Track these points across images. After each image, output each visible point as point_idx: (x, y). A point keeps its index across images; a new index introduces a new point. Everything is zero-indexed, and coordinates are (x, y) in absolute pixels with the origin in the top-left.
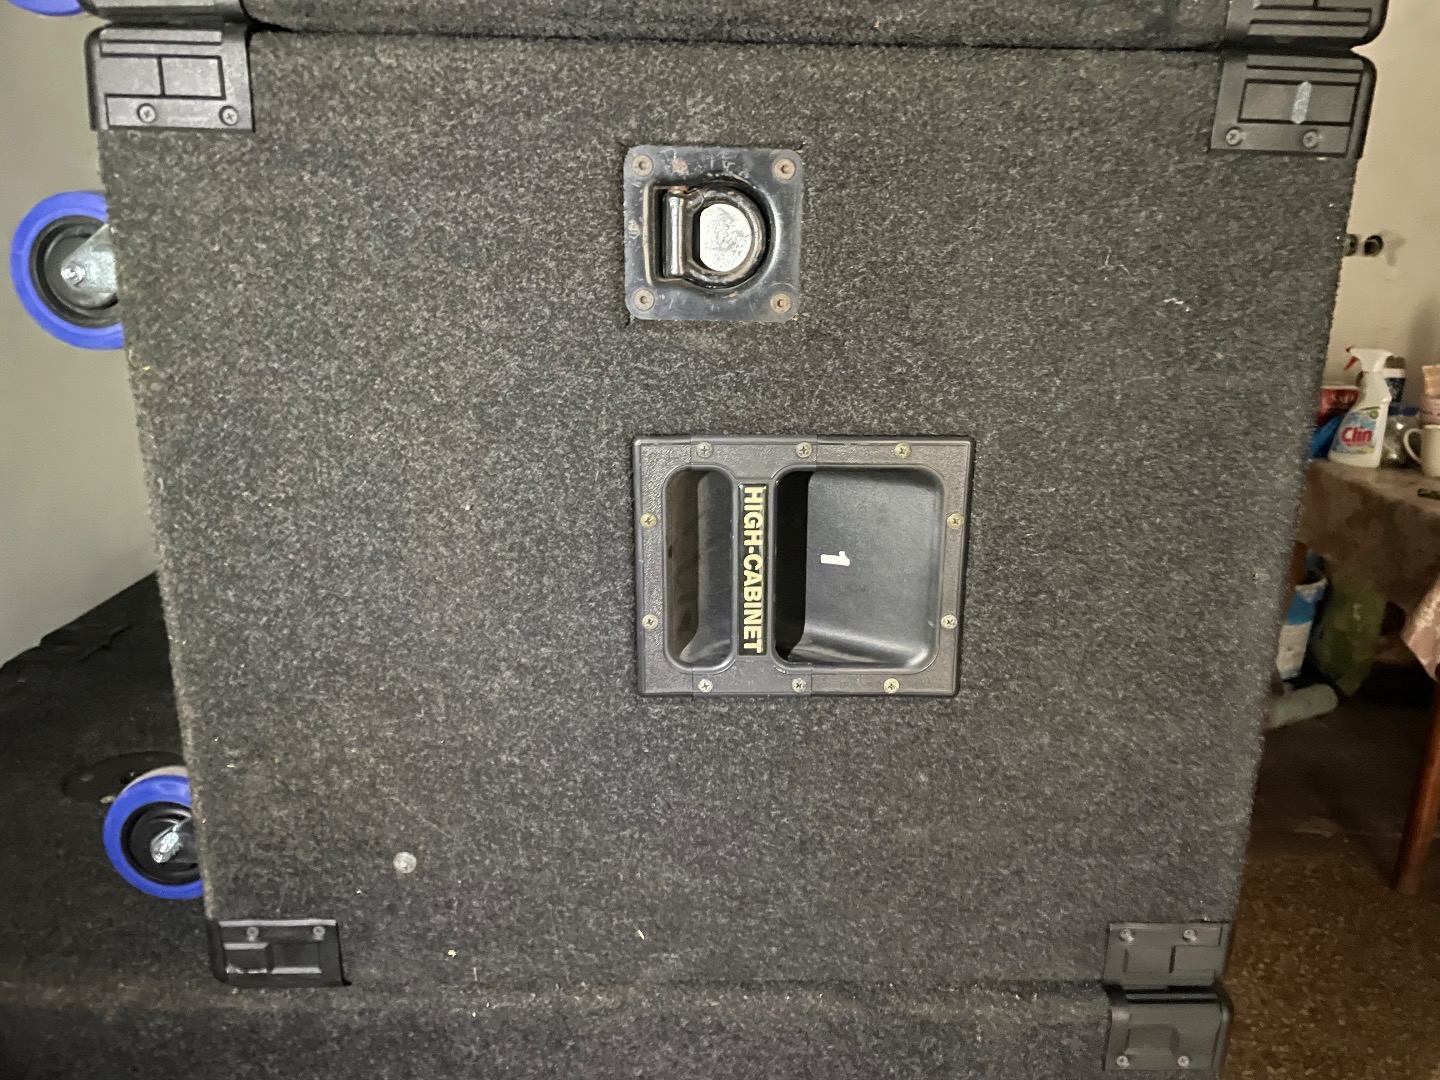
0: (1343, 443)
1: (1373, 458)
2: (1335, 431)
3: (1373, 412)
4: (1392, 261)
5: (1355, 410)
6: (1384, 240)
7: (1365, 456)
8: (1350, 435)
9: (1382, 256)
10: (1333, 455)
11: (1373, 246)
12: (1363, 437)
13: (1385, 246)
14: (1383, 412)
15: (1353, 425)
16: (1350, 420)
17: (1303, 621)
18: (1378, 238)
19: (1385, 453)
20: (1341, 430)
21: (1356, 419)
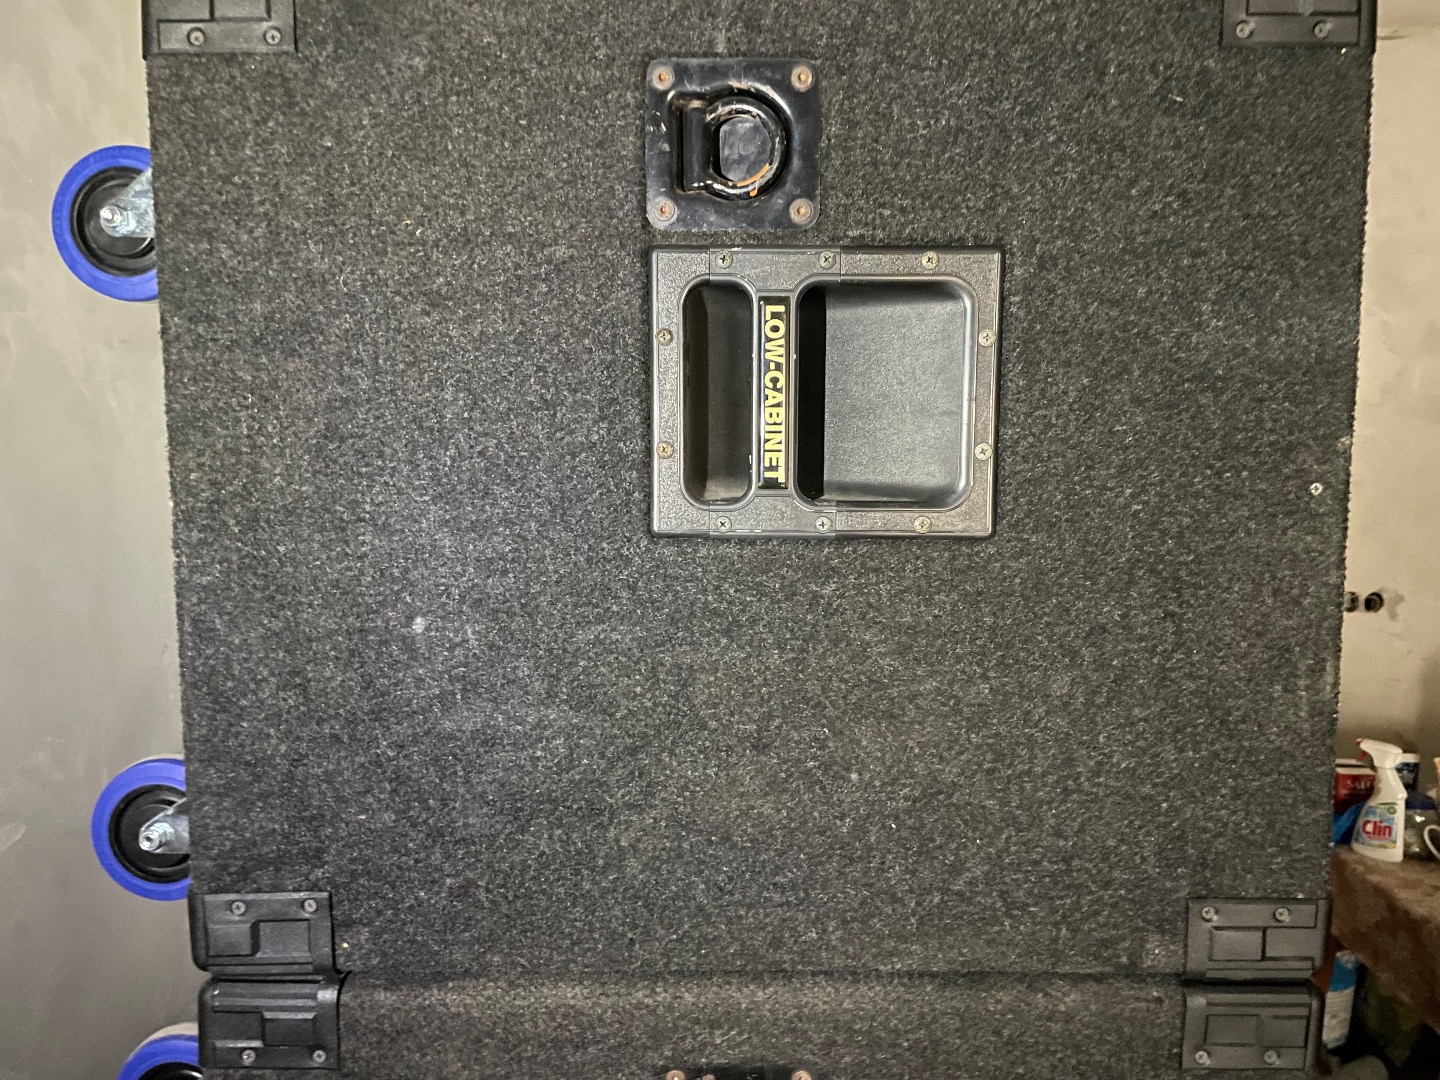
0: (1364, 835)
1: (1396, 854)
2: (1355, 821)
3: (1391, 807)
4: (1393, 616)
5: (1372, 803)
6: (1385, 596)
7: (1389, 851)
8: (1370, 828)
9: (1383, 611)
10: (1356, 846)
11: (1374, 602)
12: (1383, 831)
13: (1386, 602)
14: (1401, 808)
15: (1371, 818)
16: (1367, 814)
17: (1346, 988)
18: (1378, 595)
19: (1407, 846)
20: (1360, 822)
21: (1374, 813)
